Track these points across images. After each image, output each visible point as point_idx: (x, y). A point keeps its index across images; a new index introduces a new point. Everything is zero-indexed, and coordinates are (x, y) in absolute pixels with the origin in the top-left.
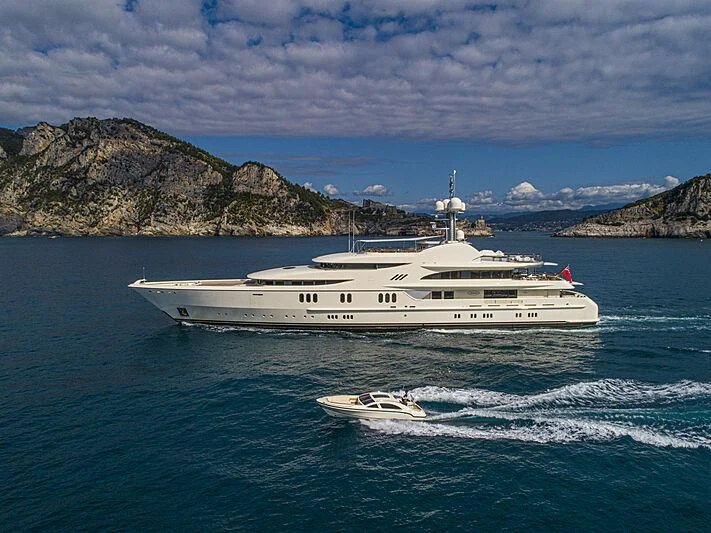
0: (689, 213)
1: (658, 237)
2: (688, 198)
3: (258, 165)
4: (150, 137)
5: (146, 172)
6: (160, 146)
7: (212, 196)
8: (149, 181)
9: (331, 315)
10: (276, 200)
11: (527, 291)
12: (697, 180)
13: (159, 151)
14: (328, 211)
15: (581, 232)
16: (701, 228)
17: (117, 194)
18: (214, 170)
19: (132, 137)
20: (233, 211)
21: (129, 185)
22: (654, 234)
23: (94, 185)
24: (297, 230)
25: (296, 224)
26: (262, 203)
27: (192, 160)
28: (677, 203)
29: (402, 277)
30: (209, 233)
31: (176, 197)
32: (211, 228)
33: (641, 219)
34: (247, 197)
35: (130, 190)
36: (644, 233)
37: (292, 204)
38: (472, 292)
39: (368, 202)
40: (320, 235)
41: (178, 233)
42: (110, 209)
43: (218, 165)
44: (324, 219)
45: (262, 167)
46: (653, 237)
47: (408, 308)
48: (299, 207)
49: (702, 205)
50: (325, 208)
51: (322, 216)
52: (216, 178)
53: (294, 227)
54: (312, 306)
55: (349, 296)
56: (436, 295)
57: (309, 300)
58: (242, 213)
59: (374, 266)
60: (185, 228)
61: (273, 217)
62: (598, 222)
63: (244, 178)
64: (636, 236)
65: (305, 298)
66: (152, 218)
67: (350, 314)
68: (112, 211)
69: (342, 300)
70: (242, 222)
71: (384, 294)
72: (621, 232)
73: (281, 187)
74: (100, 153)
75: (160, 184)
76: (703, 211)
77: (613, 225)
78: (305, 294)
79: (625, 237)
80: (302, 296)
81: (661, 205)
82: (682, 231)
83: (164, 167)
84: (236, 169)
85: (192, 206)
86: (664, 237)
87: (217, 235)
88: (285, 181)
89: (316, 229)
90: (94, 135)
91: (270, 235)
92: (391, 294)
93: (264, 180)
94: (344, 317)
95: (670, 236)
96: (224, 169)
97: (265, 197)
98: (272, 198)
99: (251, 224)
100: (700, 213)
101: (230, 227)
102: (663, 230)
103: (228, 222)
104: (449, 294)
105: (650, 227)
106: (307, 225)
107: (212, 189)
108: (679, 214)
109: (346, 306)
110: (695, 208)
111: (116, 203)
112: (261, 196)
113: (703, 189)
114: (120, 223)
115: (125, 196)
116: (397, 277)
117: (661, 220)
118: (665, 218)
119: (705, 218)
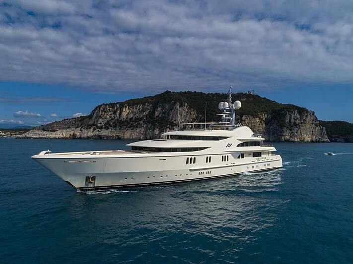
0: (93, 125)
15: (30, 135)
16: (97, 133)
22: (74, 137)
33: (69, 127)
36: (68, 136)
38: (249, 154)
47: (233, 164)
49: (101, 120)
54: (193, 166)
55: (210, 158)
57: (191, 162)
64: (62, 138)
65: (189, 161)
69: (207, 161)
71: (224, 156)
76: (101, 123)
77: (51, 131)
80: (188, 159)
92: (227, 156)
94: (207, 173)
100: (99, 125)
105: (72, 133)
108: (88, 125)
110: (97, 122)
113: (102, 111)
116: (229, 145)
117: (79, 128)
118: (82, 128)
119: (101, 128)
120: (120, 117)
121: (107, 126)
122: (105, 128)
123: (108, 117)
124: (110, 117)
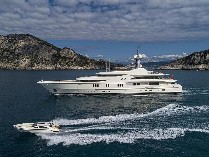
0: (193, 63)
1: (184, 70)
2: (192, 58)
3: (68, 48)
4: (35, 40)
5: (33, 50)
6: (38, 42)
7: (54, 58)
8: (34, 53)
9: (103, 91)
10: (73, 59)
11: (162, 83)
12: (195, 53)
13: (37, 44)
14: (89, 62)
15: (163, 68)
16: (196, 67)
17: (24, 57)
18: (54, 50)
19: (29, 40)
20: (60, 62)
21: (28, 54)
23: (17, 54)
24: (80, 68)
25: (79, 66)
26: (69, 60)
27: (48, 47)
28: (189, 60)
29: (125, 79)
30: (53, 69)
31: (43, 58)
32: (54, 67)
33: (179, 64)
34: (64, 58)
35: (28, 56)
36: (180, 68)
37: (78, 60)
38: (145, 83)
39: (100, 60)
40: (86, 69)
41: (43, 69)
42: (22, 61)
43: (56, 48)
44: (88, 64)
45: (69, 49)
46: (183, 70)
47: (127, 88)
48: (80, 61)
49: (196, 61)
50: (88, 61)
51: (87, 64)
52: (55, 52)
53: (79, 67)
54: (97, 88)
55: (109, 85)
56: (135, 84)
57: (96, 86)
58: (63, 63)
59: (116, 75)
60: (45, 67)
61: (72, 64)
62: (167, 66)
63: (64, 52)
64: (178, 69)
65: (95, 86)
66: (36, 64)
67: (109, 90)
68: (23, 62)
69: (106, 86)
70: (63, 66)
71: (119, 84)
72: (174, 68)
73: (75, 55)
74: (19, 44)
75: (38, 54)
76: (196, 62)
77: (171, 66)
78: (95, 84)
79: (175, 70)
81: (185, 60)
82: (191, 68)
83: (39, 49)
84: (61, 49)
85: (48, 61)
86: (186, 69)
87: (56, 69)
88: (76, 53)
89: (85, 67)
90: (17, 39)
91: (72, 69)
92: (121, 84)
93: (70, 53)
94: (107, 91)
95: (187, 69)
96: (57, 49)
97: (70, 58)
98: (72, 58)
99: (66, 66)
100: (195, 63)
101: (60, 67)
102: (186, 68)
103: (59, 65)
104: (139, 84)
105: (182, 67)
106: (83, 66)
107: (54, 56)
108: (190, 63)
109: (108, 88)
110: (194, 61)
111: (24, 60)
112: (69, 58)
113: (196, 56)
114: (26, 66)
115: (27, 57)
116: (123, 79)
117: (185, 65)
118: (186, 64)
119: (197, 64)
120: (205, 59)
121: (200, 63)
122: (199, 64)
123: (199, 59)
124: (200, 59)
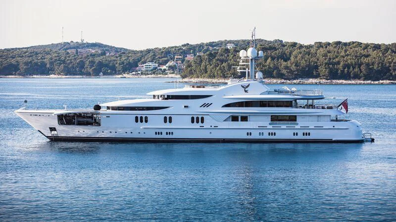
9: (158, 132)
29: (207, 105)
47: (213, 127)
55: (170, 118)
56: (235, 118)
65: (139, 120)
67: (171, 131)
69: (165, 121)
71: (195, 117)
78: (139, 117)
80: (137, 118)
92: (200, 117)
94: (167, 133)
104: (244, 119)
109: (168, 125)
116: (205, 105)
